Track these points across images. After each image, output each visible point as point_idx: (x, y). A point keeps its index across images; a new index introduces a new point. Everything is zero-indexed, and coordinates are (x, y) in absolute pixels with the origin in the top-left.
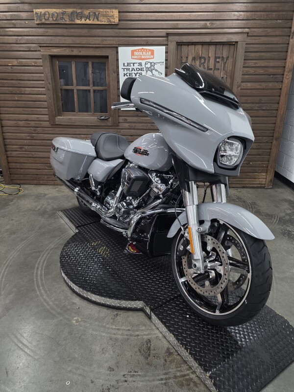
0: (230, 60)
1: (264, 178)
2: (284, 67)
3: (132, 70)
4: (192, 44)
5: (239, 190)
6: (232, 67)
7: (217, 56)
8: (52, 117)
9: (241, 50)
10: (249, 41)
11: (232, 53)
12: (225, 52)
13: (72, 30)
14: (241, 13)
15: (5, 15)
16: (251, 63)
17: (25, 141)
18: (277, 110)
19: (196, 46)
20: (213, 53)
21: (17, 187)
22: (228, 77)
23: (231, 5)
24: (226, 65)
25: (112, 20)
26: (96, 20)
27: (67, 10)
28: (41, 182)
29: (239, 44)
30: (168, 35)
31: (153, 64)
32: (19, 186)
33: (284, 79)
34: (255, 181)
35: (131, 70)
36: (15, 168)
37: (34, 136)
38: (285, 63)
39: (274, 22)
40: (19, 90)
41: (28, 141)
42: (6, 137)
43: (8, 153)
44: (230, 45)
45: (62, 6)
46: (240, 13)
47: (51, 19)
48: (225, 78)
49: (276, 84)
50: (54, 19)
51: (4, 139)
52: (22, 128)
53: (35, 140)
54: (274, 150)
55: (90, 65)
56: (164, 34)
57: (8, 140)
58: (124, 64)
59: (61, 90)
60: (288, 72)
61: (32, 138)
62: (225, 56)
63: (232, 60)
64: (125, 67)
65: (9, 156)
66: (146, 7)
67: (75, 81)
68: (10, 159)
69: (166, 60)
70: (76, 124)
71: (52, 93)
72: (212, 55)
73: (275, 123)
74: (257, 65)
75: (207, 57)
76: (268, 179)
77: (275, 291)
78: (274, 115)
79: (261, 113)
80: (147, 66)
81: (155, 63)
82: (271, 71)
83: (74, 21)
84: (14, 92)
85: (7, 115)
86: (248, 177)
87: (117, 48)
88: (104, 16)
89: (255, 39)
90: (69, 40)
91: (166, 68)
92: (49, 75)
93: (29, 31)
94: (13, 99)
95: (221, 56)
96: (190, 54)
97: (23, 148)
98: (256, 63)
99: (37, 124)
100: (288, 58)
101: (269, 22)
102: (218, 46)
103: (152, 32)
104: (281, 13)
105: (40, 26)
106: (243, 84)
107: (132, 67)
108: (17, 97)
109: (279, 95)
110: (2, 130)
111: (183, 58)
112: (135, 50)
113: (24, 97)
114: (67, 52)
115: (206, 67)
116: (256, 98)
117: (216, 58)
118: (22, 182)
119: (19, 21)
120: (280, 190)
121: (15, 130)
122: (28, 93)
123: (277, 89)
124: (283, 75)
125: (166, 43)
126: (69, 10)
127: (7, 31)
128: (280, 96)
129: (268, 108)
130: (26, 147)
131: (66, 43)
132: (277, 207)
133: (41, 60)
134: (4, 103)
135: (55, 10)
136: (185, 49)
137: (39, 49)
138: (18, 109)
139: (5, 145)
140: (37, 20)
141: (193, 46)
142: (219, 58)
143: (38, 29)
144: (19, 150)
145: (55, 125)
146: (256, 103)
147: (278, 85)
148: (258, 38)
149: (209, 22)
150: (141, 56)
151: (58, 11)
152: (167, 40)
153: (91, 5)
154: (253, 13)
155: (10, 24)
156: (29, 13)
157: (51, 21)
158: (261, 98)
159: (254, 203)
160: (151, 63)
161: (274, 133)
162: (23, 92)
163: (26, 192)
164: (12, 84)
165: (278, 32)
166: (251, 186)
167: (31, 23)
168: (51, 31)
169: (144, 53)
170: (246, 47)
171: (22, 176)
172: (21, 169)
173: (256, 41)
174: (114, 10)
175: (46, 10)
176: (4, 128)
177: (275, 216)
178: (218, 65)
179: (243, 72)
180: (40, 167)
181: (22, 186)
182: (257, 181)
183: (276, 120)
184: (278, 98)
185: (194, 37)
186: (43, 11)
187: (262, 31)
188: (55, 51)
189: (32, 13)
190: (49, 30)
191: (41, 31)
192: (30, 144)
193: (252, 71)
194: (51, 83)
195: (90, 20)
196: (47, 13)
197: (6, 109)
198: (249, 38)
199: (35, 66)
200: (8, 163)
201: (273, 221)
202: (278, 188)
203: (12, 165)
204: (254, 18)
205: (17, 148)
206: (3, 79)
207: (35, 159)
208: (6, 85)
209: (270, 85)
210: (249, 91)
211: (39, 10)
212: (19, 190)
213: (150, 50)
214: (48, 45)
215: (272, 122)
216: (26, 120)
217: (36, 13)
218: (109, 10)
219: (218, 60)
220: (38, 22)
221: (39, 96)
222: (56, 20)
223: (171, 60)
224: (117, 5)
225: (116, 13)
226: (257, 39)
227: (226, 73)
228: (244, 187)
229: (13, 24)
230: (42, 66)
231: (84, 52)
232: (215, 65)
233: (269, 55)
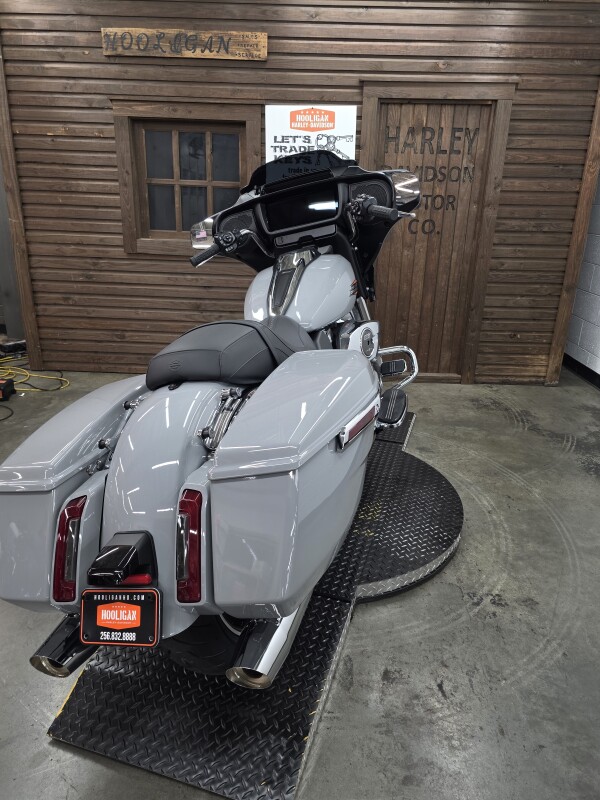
0: (482, 135)
1: (544, 365)
2: (586, 150)
3: (291, 150)
4: (409, 103)
5: (495, 388)
6: (486, 147)
7: (456, 126)
8: (130, 239)
9: (503, 115)
10: (520, 98)
11: (485, 122)
12: (472, 119)
13: (176, 70)
14: (504, 46)
15: (43, 38)
16: (521, 141)
17: (75, 286)
18: (571, 233)
19: (418, 108)
20: (449, 121)
21: (54, 376)
22: (477, 168)
23: (486, 29)
24: (474, 145)
25: (255, 53)
26: (223, 51)
27: (166, 31)
28: (103, 367)
29: (500, 104)
30: (362, 84)
31: (332, 139)
32: (59, 374)
33: (586, 173)
34: (526, 371)
35: (288, 149)
36: (52, 339)
37: (91, 277)
38: (588, 143)
39: (567, 64)
40: (65, 185)
41: (79, 285)
42: (36, 277)
43: (40, 308)
44: (482, 105)
45: (157, 22)
46: (502, 45)
47: (135, 47)
48: (470, 170)
49: (569, 183)
50: (142, 47)
51: (32, 280)
52: (68, 260)
53: (94, 282)
54: (563, 310)
55: (208, 139)
56: (355, 82)
57: (41, 283)
58: (275, 137)
59: (149, 185)
60: (593, 160)
61: (89, 280)
62: (471, 127)
63: (485, 135)
64: (277, 144)
65: (40, 314)
66: (322, 29)
67: (176, 169)
68: (43, 321)
69: (358, 132)
70: (177, 253)
71: (131, 191)
72: (446, 123)
73: (566, 259)
74: (533, 146)
75: (436, 128)
76: (552, 368)
77: (579, 572)
78: (565, 242)
79: (540, 239)
80: (320, 143)
81: (336, 138)
82: (560, 157)
83: (180, 52)
84: (56, 188)
85: (41, 234)
86: (513, 362)
87: (263, 106)
88: (239, 44)
89: (530, 96)
90: (168, 90)
91: (358, 147)
92: (128, 156)
93: (90, 70)
94: (54, 202)
95: (464, 127)
96: (404, 121)
97: (69, 298)
98: (531, 142)
99: (98, 251)
100: (594, 133)
101: (559, 64)
102: (459, 108)
103: (331, 78)
104: (581, 47)
105: (112, 61)
106: (505, 182)
107: (291, 144)
108: (63, 198)
109: (573, 203)
110: (29, 261)
111: (391, 129)
112: (298, 112)
113: (76, 198)
114: (164, 112)
115: (435, 147)
116: (529, 209)
117: (454, 130)
118: (65, 366)
119: (71, 50)
120: (574, 389)
121: (56, 262)
122: (85, 190)
123: (571, 192)
124: (583, 165)
125: (358, 99)
126: (172, 32)
127: (47, 69)
128: (576, 206)
129: (552, 229)
130: (76, 297)
131: (162, 93)
132: (571, 420)
133: (112, 127)
134: (35, 209)
135: (143, 30)
136: (394, 111)
137: (110, 104)
138: (62, 221)
139: (34, 292)
140: (107, 49)
141: (411, 107)
142: (460, 130)
143: (109, 67)
144: (61, 302)
145: (134, 255)
146: (530, 219)
147: (573, 186)
148: (536, 93)
149: (442, 61)
150: (309, 123)
151: (150, 32)
152: (362, 94)
153: (214, 23)
154: (528, 46)
155: (53, 54)
156: (92, 35)
157: (135, 51)
158: (541, 209)
159: (527, 413)
160: (328, 138)
161: (563, 277)
162: (73, 190)
163: (76, 386)
164: (52, 171)
165: (574, 83)
166: (517, 380)
167: (96, 55)
168: (133, 71)
169: (316, 117)
170: (513, 111)
171: (65, 354)
172: (65, 340)
173: (532, 100)
174: (258, 34)
175: (126, 29)
176: (33, 259)
177: (568, 438)
178: (458, 145)
179: (506, 158)
180: (102, 338)
181: (65, 374)
182: (530, 371)
183: (568, 252)
184: (573, 209)
185: (413, 89)
186: (119, 31)
187: (544, 81)
188: (142, 110)
189: (97, 35)
190: (129, 69)
191: (114, 69)
192: (84, 291)
193: (523, 156)
194: (130, 172)
195: (211, 51)
196: (128, 36)
197: (37, 220)
198: (519, 93)
199: (99, 137)
200: (39, 327)
201: (565, 446)
202: (571, 385)
203: (47, 332)
204: (528, 55)
205: (58, 299)
206: (34, 162)
207: (94, 321)
208: (40, 175)
209: (558, 184)
210: (517, 195)
211: (110, 29)
212: (61, 382)
213: (327, 112)
214: (127, 98)
215: (560, 256)
216: (78, 244)
217: (106, 35)
218: (249, 33)
219: (457, 134)
220: (108, 53)
221: (105, 197)
222: (144, 50)
223: (369, 133)
224: (265, 25)
225: (262, 39)
226: (535, 96)
227: (473, 160)
228: (503, 383)
229: (59, 54)
230: (113, 138)
231: (197, 114)
232: (452, 144)
233: (555, 127)
